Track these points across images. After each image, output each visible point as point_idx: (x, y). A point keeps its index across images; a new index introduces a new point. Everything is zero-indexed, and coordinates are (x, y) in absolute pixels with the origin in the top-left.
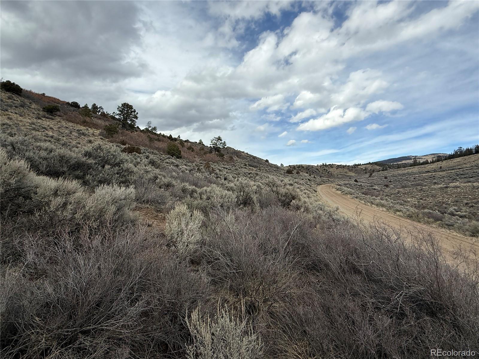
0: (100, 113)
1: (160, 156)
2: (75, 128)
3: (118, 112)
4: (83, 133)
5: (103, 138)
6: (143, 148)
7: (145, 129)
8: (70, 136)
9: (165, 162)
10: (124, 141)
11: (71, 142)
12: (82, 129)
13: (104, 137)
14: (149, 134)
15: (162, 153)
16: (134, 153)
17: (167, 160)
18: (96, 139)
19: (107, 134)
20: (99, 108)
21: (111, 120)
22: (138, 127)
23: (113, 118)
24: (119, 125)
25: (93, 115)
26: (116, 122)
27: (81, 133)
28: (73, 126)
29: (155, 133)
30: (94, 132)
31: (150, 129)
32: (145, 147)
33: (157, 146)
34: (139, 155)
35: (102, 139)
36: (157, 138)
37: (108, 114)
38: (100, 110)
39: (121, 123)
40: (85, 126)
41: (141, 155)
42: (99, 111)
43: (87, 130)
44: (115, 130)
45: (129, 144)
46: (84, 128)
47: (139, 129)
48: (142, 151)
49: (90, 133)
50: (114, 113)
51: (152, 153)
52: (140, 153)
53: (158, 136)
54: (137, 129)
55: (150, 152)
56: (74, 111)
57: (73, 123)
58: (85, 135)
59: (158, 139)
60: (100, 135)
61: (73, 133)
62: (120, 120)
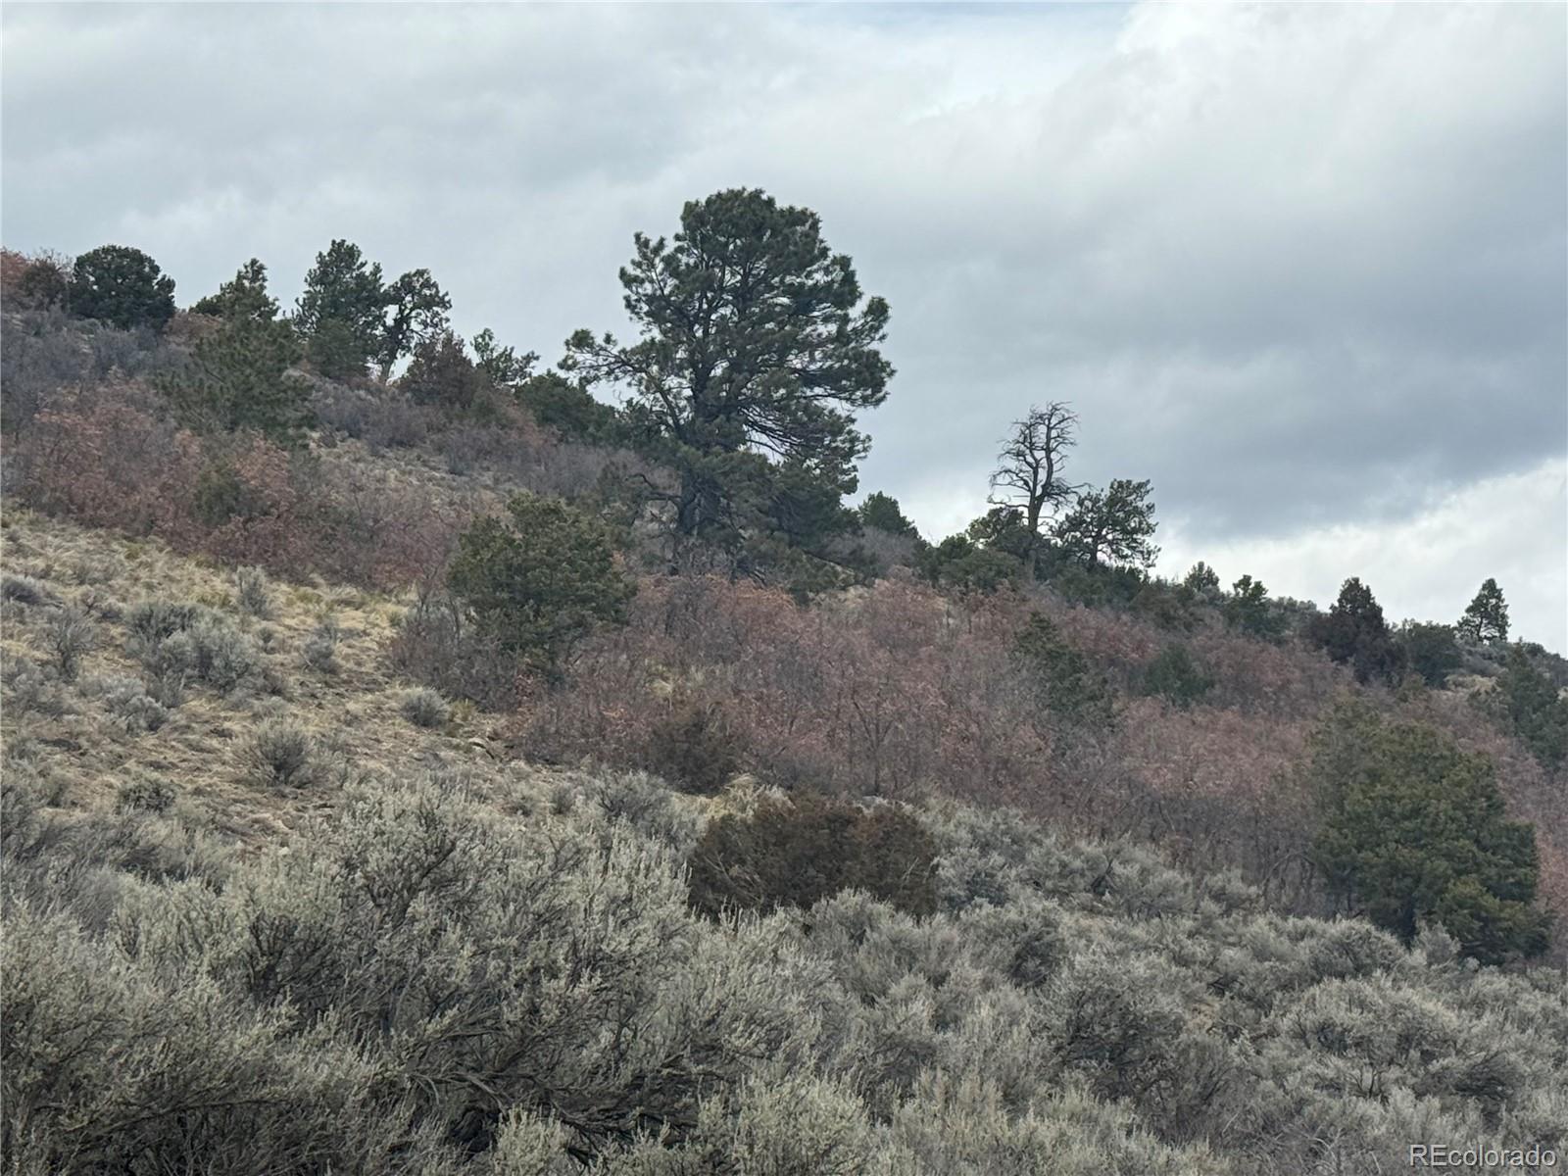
0: (401, 366)
1: (1204, 928)
2: (112, 600)
3: (633, 333)
4: (205, 659)
5: (445, 707)
6: (966, 813)
7: (979, 528)
8: (55, 711)
9: (1300, 1034)
10: (699, 727)
11: (62, 787)
12: (189, 603)
13: (456, 696)
14: (1044, 599)
15: (1237, 887)
16: (850, 899)
17: (1330, 1001)
18: (352, 720)
19: (490, 646)
20: (395, 297)
21: (535, 438)
22: (884, 512)
23: (565, 410)
24: (638, 499)
25: (328, 394)
26: (594, 460)
27: (176, 659)
28: (96, 565)
29: (1128, 582)
30: (328, 631)
31: (1051, 517)
32: (990, 803)
33: (1160, 779)
34: (908, 924)
35: (422, 717)
36: (1156, 643)
37: (499, 367)
38: (402, 320)
39: (661, 476)
40: (226, 557)
41: (940, 927)
42: (396, 339)
43: (254, 602)
44: (583, 588)
45: (768, 771)
46: (219, 583)
47: (898, 545)
48: (947, 868)
49: (283, 647)
50: (581, 340)
51: (1098, 887)
52: (920, 901)
53: (1166, 620)
54: (872, 539)
55: (1065, 871)
56: (103, 368)
57: (90, 524)
58: (227, 687)
59: (1178, 663)
60: (402, 661)
61: (96, 668)
62: (652, 432)
